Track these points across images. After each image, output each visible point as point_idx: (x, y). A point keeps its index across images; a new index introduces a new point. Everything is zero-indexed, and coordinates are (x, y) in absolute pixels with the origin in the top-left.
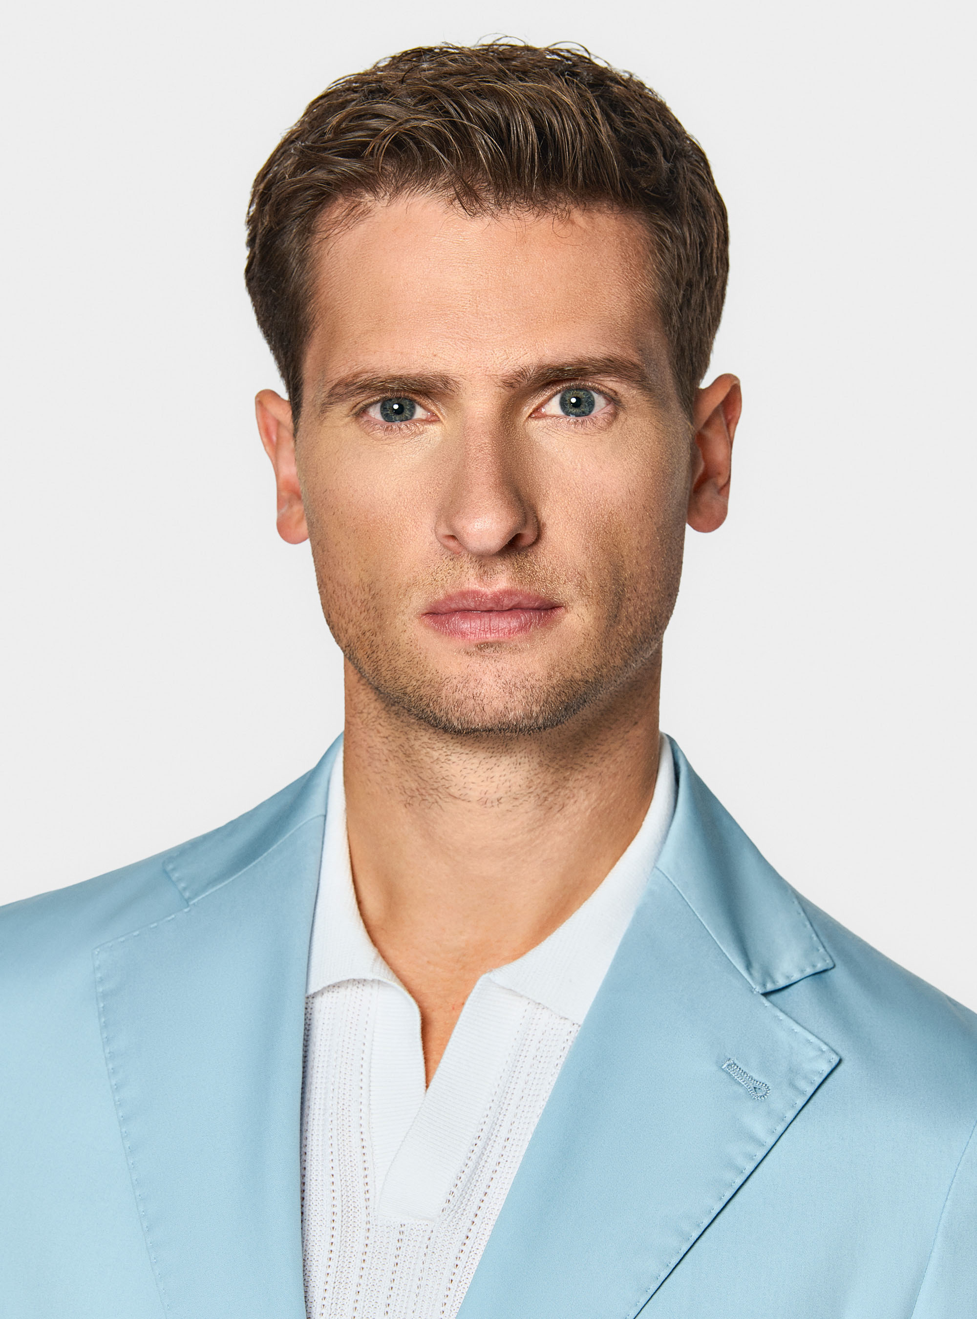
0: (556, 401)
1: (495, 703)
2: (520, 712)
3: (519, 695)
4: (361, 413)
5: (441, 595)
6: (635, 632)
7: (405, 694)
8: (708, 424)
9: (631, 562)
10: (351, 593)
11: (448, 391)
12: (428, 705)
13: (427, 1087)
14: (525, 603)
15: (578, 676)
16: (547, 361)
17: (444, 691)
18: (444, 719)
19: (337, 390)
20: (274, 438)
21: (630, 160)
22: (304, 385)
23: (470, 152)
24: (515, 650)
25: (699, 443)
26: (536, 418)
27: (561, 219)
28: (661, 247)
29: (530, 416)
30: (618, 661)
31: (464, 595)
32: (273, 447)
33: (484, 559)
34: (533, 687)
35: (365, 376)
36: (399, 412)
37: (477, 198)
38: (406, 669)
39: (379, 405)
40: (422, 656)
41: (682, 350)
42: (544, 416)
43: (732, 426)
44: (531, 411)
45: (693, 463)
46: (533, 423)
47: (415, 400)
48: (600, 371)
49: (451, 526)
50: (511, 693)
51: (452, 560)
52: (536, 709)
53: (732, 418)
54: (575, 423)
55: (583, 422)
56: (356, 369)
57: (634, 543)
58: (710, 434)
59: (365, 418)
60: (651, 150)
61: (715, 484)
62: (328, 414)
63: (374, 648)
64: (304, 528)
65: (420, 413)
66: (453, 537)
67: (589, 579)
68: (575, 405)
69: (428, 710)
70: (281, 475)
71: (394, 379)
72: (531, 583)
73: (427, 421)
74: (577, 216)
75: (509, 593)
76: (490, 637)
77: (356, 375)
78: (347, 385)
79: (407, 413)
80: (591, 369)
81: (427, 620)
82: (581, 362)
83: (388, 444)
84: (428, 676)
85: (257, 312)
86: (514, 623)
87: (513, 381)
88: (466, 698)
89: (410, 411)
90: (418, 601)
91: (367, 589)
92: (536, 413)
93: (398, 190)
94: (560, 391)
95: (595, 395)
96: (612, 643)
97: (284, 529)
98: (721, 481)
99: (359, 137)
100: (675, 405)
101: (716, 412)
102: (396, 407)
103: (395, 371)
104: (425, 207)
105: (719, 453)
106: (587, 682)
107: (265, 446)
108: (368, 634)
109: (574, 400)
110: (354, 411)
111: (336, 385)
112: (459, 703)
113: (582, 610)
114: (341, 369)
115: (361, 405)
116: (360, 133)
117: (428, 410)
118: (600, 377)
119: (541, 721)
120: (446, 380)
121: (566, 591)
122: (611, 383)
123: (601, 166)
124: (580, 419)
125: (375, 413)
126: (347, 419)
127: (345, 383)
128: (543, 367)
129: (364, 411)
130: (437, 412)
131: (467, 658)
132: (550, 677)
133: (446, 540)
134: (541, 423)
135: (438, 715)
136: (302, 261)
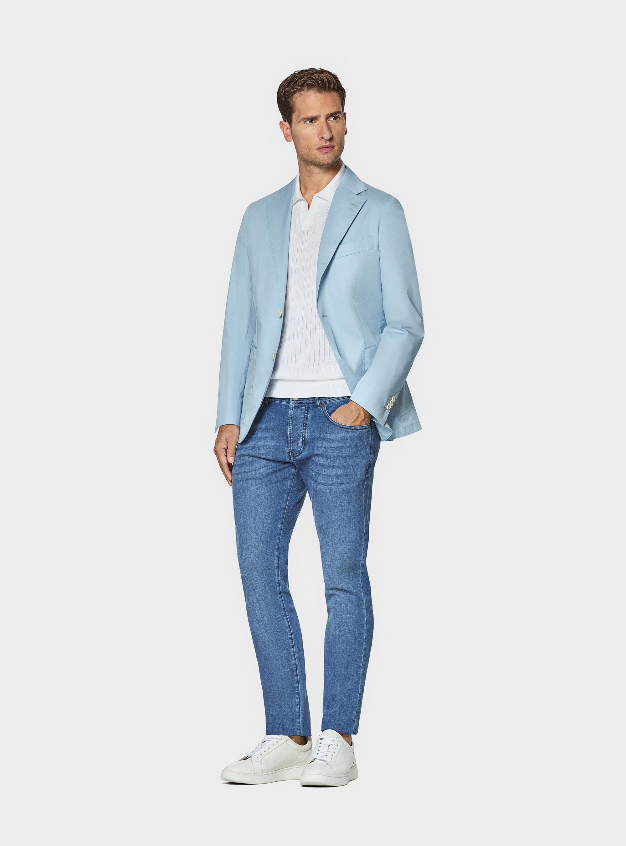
0: (332, 118)
1: (327, 161)
4: (305, 122)
5: (320, 146)
7: (313, 161)
10: (303, 147)
11: (318, 117)
12: (317, 162)
13: (309, 209)
14: (331, 146)
16: (332, 112)
17: (320, 159)
19: (302, 119)
24: (330, 153)
28: (338, 96)
31: (323, 146)
33: (326, 141)
34: (332, 158)
35: (307, 117)
37: (320, 91)
40: (316, 155)
42: (330, 120)
46: (329, 121)
48: (337, 113)
49: (322, 136)
50: (329, 159)
51: (321, 141)
57: (340, 137)
62: (300, 123)
64: (291, 139)
65: (315, 121)
66: (322, 138)
67: (338, 142)
75: (329, 145)
76: (327, 152)
81: (317, 150)
82: (335, 112)
84: (317, 158)
86: (329, 149)
87: (326, 116)
89: (313, 121)
90: (316, 147)
91: (307, 147)
93: (307, 90)
102: (311, 121)
103: (312, 116)
104: (312, 93)
112: (322, 161)
113: (337, 147)
114: (302, 116)
121: (335, 144)
122: (339, 114)
124: (335, 120)
125: (308, 122)
126: (303, 123)
127: (304, 118)
130: (317, 121)
131: (322, 155)
132: (334, 156)
134: (330, 121)
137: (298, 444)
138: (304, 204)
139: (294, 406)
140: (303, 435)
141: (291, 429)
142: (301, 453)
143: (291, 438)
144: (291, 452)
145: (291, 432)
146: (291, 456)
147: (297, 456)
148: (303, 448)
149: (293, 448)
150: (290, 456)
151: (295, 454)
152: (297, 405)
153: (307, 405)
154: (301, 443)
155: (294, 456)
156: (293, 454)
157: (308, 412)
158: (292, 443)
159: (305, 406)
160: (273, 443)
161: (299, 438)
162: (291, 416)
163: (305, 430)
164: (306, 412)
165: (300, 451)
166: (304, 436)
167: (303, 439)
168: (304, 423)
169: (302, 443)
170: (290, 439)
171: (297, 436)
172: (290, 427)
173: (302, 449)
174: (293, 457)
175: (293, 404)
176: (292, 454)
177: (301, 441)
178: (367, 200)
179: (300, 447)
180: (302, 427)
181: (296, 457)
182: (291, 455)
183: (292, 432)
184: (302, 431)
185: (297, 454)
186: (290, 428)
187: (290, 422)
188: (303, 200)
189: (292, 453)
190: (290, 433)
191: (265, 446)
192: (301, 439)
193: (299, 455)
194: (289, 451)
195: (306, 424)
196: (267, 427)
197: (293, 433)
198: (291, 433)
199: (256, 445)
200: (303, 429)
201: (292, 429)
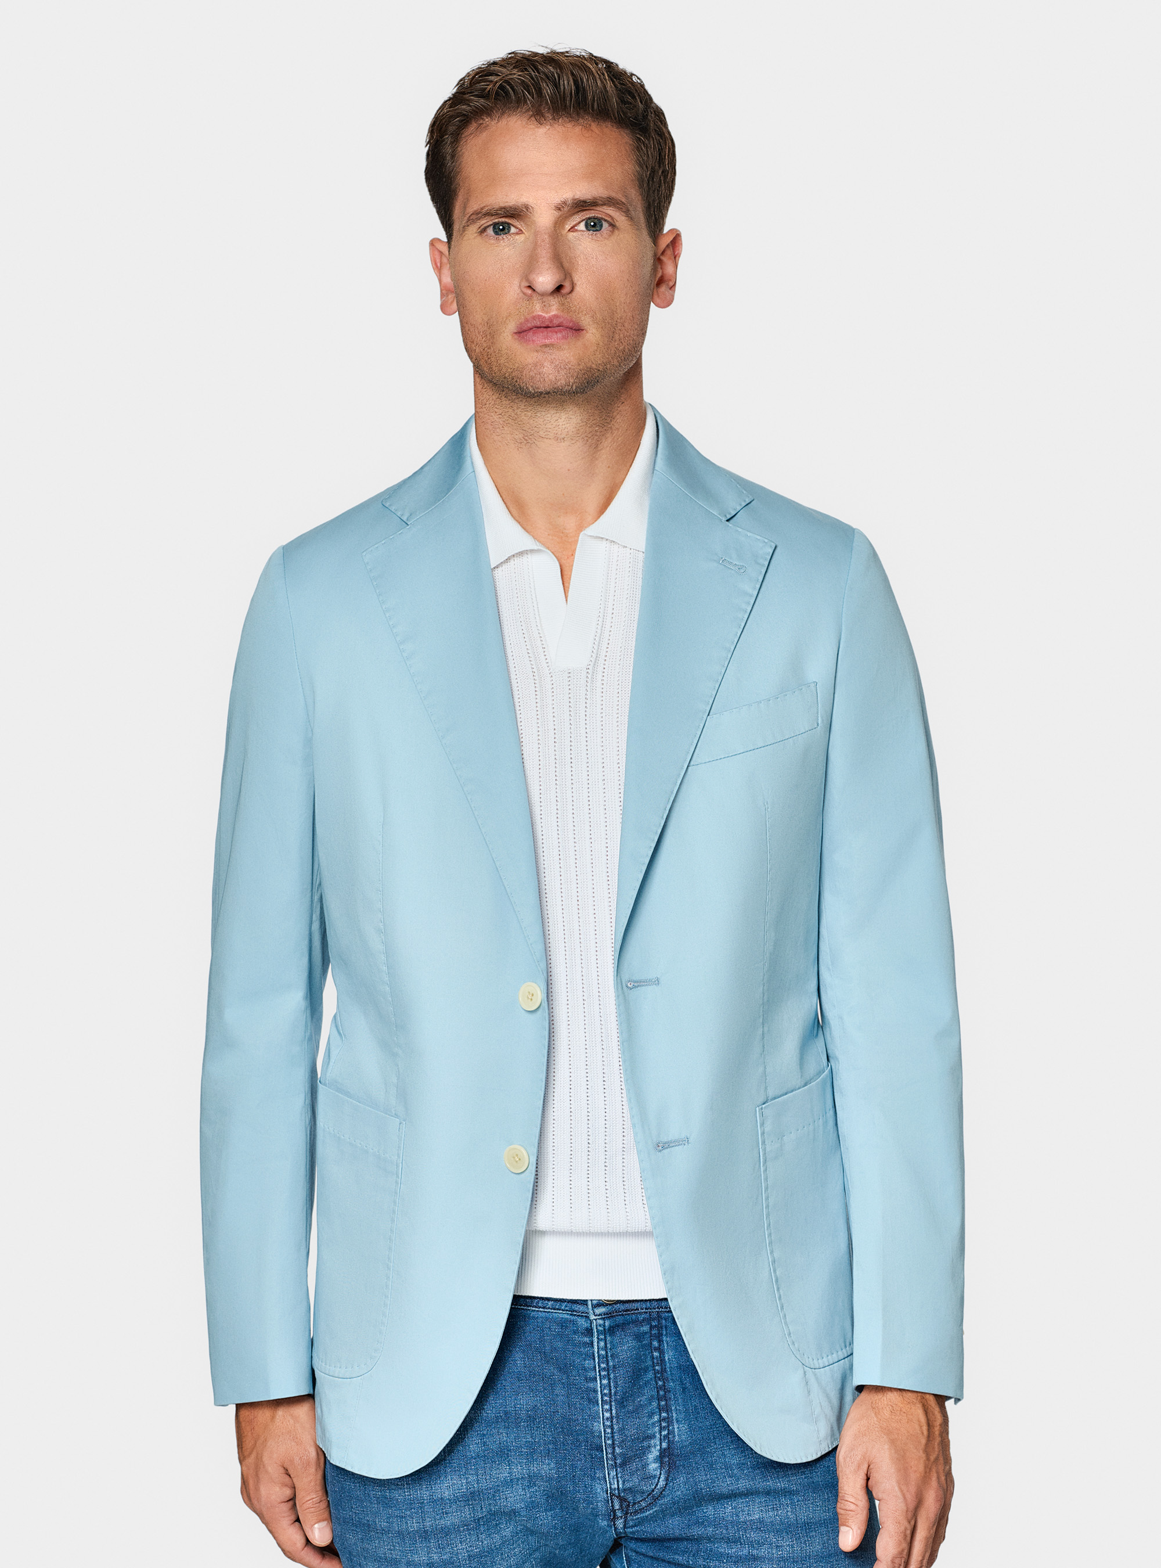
0: (583, 222)
1: (550, 376)
2: (563, 382)
3: (563, 373)
4: (483, 230)
5: (523, 320)
6: (624, 348)
7: (505, 378)
8: (663, 253)
9: (621, 310)
10: (477, 328)
11: (529, 213)
12: (516, 381)
14: (565, 323)
15: (594, 366)
16: (577, 196)
17: (524, 372)
18: (525, 388)
19: (471, 218)
20: (439, 265)
21: (623, 101)
22: (454, 225)
23: (539, 91)
24: (560, 349)
25: (658, 261)
26: (572, 231)
27: (586, 128)
28: (638, 149)
29: (569, 230)
30: (616, 363)
31: (535, 319)
32: (438, 269)
33: (545, 297)
34: (570, 369)
36: (503, 229)
37: (543, 116)
38: (505, 364)
39: (492, 226)
40: (513, 355)
41: (649, 205)
42: (577, 230)
43: (677, 258)
44: (570, 228)
45: (655, 270)
46: (571, 235)
47: (509, 224)
48: (605, 204)
49: (528, 280)
50: (558, 371)
51: (528, 300)
52: (572, 381)
53: (678, 254)
54: (592, 235)
55: (596, 234)
56: (482, 206)
57: (622, 300)
58: (664, 259)
59: (485, 234)
60: (634, 97)
61: (668, 285)
62: (466, 232)
63: (489, 356)
64: (455, 306)
65: (513, 230)
66: (530, 286)
67: (597, 314)
68: (593, 226)
69: (517, 384)
70: (442, 283)
71: (501, 208)
72: (568, 312)
73: (517, 234)
74: (594, 126)
75: (556, 316)
76: (548, 342)
77: (482, 209)
78: (478, 214)
79: (506, 231)
80: (600, 202)
81: (516, 336)
82: (595, 198)
83: (496, 246)
84: (517, 365)
85: (430, 191)
86: (560, 335)
87: (560, 206)
88: (536, 374)
89: (508, 229)
90: (512, 326)
91: (486, 324)
92: (572, 229)
93: (503, 113)
94: (584, 220)
95: (603, 222)
96: (612, 352)
97: (444, 309)
98: (671, 284)
99: (483, 85)
100: (645, 233)
101: (668, 246)
102: (501, 227)
103: (502, 205)
104: (516, 122)
105: (669, 269)
106: (599, 370)
107: (434, 269)
108: (486, 349)
109: (592, 224)
110: (479, 230)
111: (472, 214)
112: (532, 378)
113: (594, 331)
114: (474, 206)
115: (483, 227)
116: (483, 84)
117: (517, 228)
118: (605, 207)
119: (574, 387)
120: (527, 207)
121: (586, 321)
122: (610, 211)
123: (607, 101)
124: (595, 233)
125: (490, 231)
126: (476, 234)
127: (476, 213)
128: (575, 199)
129: (485, 230)
130: (522, 229)
131: (536, 354)
132: (579, 364)
133: (525, 289)
134: (575, 234)
135: (522, 386)
136: (453, 156)
137: (645, 1466)
138: (546, 564)
139: (610, 1327)
140: (661, 1429)
141: (612, 1417)
142: (656, 1499)
143: (618, 1450)
144: (619, 1497)
145: (612, 1429)
146: (619, 1514)
147: (642, 1510)
148: (667, 1479)
149: (628, 1485)
150: (614, 1511)
151: (634, 1504)
152: (619, 1320)
153: (654, 1319)
154: (655, 1461)
155: (631, 1510)
156: (625, 1504)
157: (660, 1341)
158: (623, 1464)
159: (648, 1320)
160: (546, 1467)
161: (645, 1444)
162: (603, 1366)
163: (667, 1409)
164: (655, 1344)
165: (653, 1491)
166: (664, 1433)
167: (664, 1445)
168: (658, 1389)
169: (662, 1463)
170: (613, 1452)
171: (638, 1439)
172: (607, 1411)
173: (662, 1483)
174: (627, 1513)
175: (603, 1319)
176: (621, 1506)
177: (655, 1453)
178: (776, 547)
179: (654, 1477)
180: (655, 1404)
181: (636, 1512)
182: (617, 1507)
183: (616, 1427)
184: (656, 1418)
185: (643, 1504)
186: (607, 1415)
187: (606, 1391)
188: (538, 551)
189: (622, 1500)
190: (609, 1430)
191: (518, 1479)
192: (655, 1446)
193: (650, 1506)
194: (612, 1495)
195: (667, 1391)
196: (506, 1413)
197: (622, 1430)
198: (612, 1433)
199: (484, 1485)
200: (660, 1409)
201: (618, 1417)
